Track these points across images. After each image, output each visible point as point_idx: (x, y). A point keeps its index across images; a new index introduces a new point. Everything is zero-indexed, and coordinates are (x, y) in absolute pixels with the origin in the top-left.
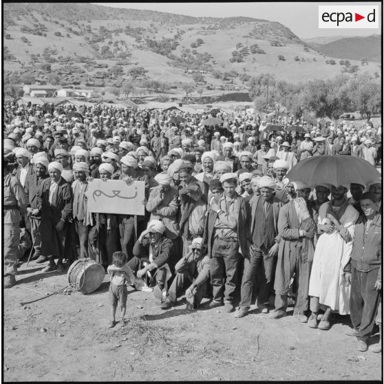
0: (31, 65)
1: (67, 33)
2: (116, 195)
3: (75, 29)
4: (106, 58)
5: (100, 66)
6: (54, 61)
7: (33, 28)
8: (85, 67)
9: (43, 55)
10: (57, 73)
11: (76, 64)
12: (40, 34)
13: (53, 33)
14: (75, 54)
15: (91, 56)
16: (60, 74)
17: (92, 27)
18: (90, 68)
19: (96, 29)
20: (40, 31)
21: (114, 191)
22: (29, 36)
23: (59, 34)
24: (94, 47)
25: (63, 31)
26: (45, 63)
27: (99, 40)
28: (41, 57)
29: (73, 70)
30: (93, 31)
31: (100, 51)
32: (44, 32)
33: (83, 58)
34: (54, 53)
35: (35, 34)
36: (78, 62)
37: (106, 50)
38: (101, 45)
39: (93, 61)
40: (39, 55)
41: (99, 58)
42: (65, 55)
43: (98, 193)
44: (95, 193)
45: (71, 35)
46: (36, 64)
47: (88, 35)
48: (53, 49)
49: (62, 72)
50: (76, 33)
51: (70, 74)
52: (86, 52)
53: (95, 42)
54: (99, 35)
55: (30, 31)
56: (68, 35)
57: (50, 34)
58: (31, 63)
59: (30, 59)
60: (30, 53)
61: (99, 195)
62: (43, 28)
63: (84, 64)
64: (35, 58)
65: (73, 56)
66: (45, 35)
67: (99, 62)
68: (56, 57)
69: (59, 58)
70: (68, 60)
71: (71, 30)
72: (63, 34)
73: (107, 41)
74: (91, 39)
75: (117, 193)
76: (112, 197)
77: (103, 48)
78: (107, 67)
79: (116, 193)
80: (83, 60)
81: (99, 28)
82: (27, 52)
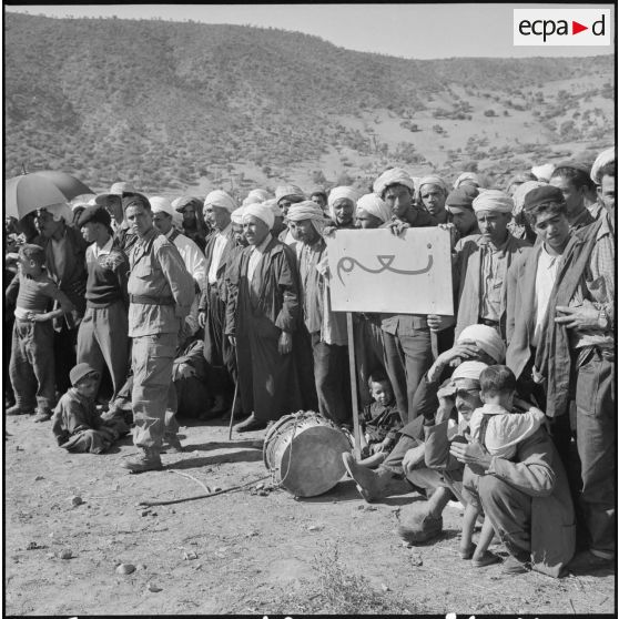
0: (448, 167)
1: (504, 109)
2: (386, 267)
3: (517, 101)
4: (568, 141)
5: (558, 155)
6: (483, 156)
7: (451, 109)
8: (533, 159)
9: (466, 149)
10: (487, 173)
11: (518, 157)
12: (462, 118)
13: (482, 113)
14: (516, 140)
15: (543, 141)
16: (492, 174)
17: (545, 94)
18: (542, 159)
19: (552, 97)
20: (462, 113)
21: (380, 258)
22: (445, 123)
23: (490, 114)
24: (547, 126)
25: (497, 108)
26: (469, 160)
27: (557, 114)
28: (464, 151)
29: (512, 166)
30: (546, 100)
31: (558, 132)
32: (468, 114)
33: (529, 146)
34: (482, 143)
35: (454, 119)
36: (521, 153)
37: (568, 128)
38: (560, 121)
39: (547, 148)
40: (459, 151)
41: (557, 142)
42: (500, 145)
43: (347, 264)
44: (340, 265)
45: (511, 111)
46: (455, 164)
47: (537, 108)
48: (481, 137)
49: (495, 171)
50: (519, 108)
51: (508, 173)
52: (535, 136)
53: (549, 117)
54: (557, 105)
55: (447, 115)
56: (506, 113)
57: (478, 115)
58: (448, 163)
59: (446, 158)
60: (447, 149)
61: (350, 270)
62: (467, 108)
63: (532, 154)
64: (453, 157)
65: (512, 145)
66: (470, 118)
67: (555, 148)
68: (486, 150)
69: (491, 150)
70: (506, 151)
71: (510, 104)
72: (497, 112)
73: (570, 113)
74: (543, 114)
75: (386, 263)
76: (378, 272)
77: (563, 125)
78: (569, 155)
79: (386, 261)
80: (528, 149)
81: (556, 94)
82: (442, 147)
